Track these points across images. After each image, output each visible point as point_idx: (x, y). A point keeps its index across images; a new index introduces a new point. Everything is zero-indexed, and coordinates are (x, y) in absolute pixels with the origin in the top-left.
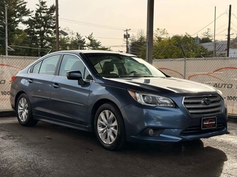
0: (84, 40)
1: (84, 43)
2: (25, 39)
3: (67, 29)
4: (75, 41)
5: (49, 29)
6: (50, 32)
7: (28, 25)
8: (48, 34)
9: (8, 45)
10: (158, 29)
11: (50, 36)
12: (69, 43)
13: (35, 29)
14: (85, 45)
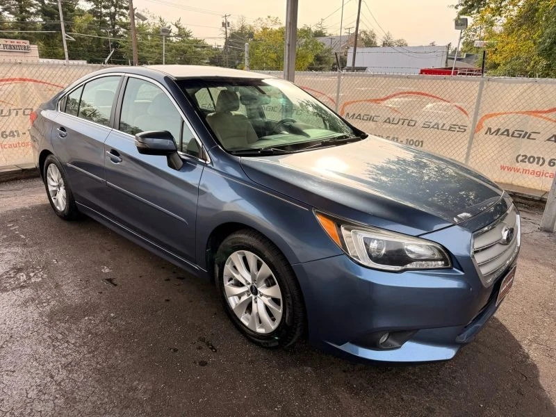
0: (169, 27)
1: (170, 32)
2: (90, 23)
3: (146, 11)
4: (159, 28)
5: (122, 10)
6: (123, 14)
7: (93, 3)
8: (122, 17)
9: (66, 31)
10: (269, 17)
11: (124, 20)
12: (150, 31)
13: (102, 9)
14: (171, 34)
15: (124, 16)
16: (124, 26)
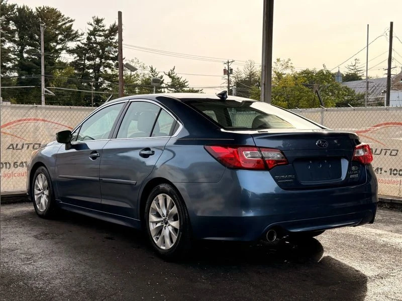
0: (162, 77)
1: (162, 82)
2: (71, 77)
3: (135, 61)
4: (148, 79)
5: (108, 61)
6: (109, 66)
7: (76, 55)
8: (107, 69)
9: (46, 86)
10: (279, 60)
11: (109, 71)
12: (139, 82)
13: (86, 61)
14: (163, 85)
15: (110, 68)
16: (108, 78)
